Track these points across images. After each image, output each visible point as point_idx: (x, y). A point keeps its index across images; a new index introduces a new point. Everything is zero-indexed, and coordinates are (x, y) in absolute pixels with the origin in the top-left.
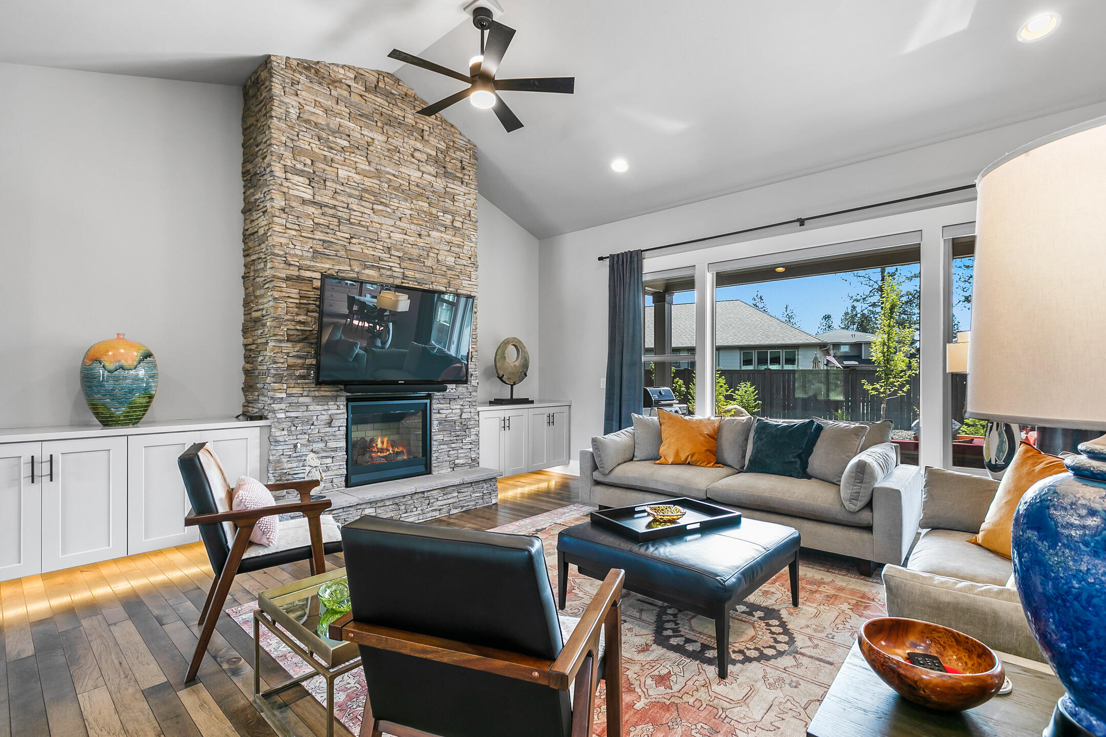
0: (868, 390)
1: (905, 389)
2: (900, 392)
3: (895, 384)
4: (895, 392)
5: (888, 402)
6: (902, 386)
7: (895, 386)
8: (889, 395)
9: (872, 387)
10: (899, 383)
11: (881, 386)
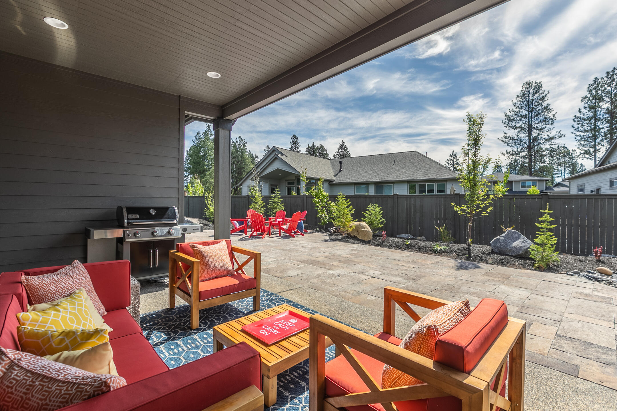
0: (457, 211)
1: (489, 210)
2: (484, 213)
3: (481, 206)
4: (481, 212)
5: (474, 221)
6: (486, 207)
7: (480, 208)
8: (475, 215)
9: (460, 208)
10: (483, 205)
11: (468, 208)
